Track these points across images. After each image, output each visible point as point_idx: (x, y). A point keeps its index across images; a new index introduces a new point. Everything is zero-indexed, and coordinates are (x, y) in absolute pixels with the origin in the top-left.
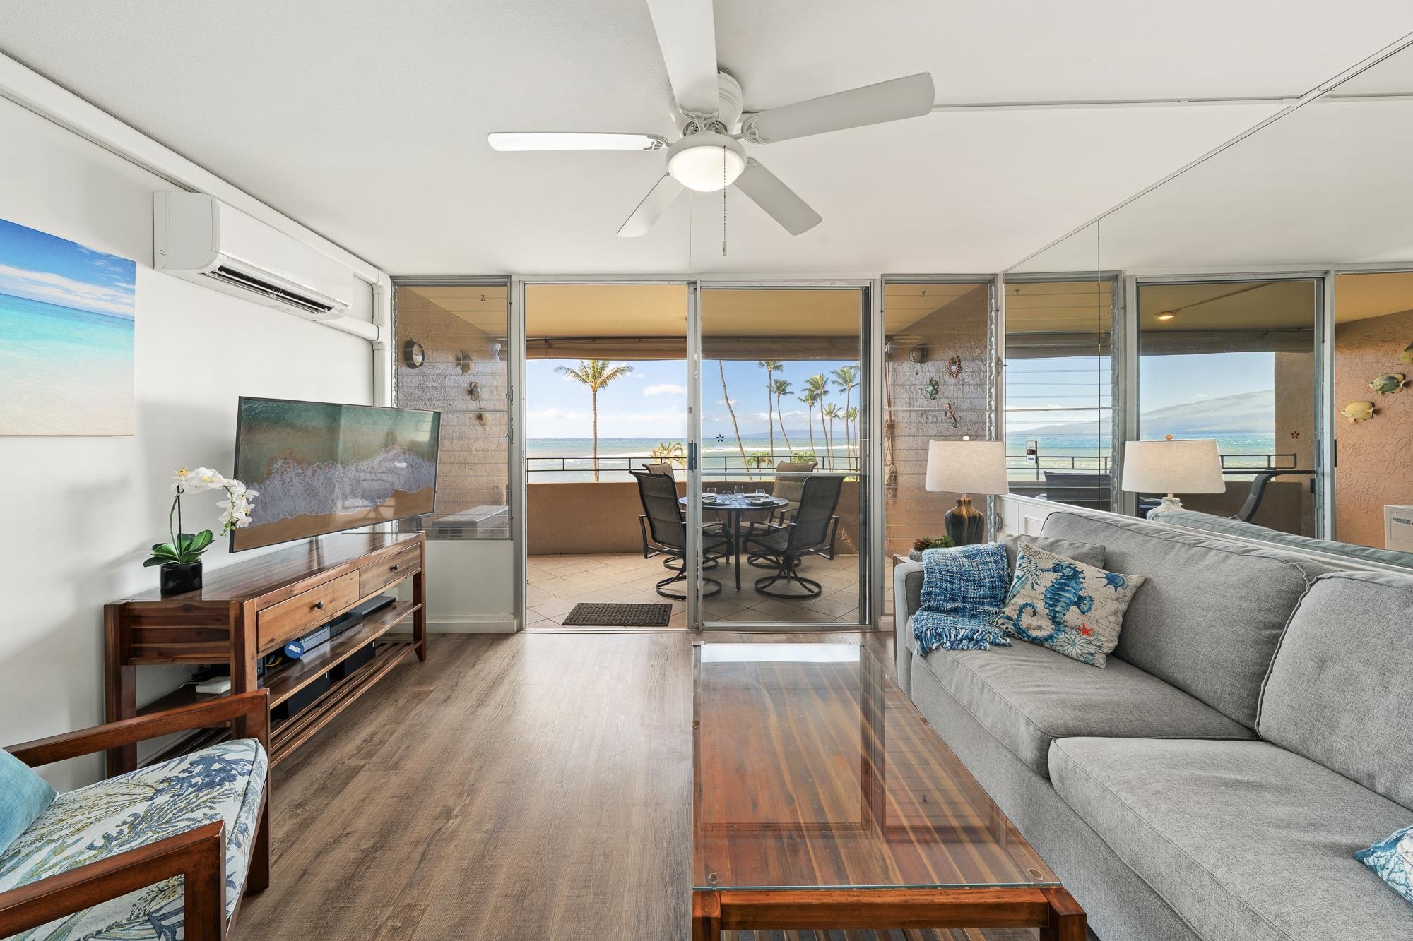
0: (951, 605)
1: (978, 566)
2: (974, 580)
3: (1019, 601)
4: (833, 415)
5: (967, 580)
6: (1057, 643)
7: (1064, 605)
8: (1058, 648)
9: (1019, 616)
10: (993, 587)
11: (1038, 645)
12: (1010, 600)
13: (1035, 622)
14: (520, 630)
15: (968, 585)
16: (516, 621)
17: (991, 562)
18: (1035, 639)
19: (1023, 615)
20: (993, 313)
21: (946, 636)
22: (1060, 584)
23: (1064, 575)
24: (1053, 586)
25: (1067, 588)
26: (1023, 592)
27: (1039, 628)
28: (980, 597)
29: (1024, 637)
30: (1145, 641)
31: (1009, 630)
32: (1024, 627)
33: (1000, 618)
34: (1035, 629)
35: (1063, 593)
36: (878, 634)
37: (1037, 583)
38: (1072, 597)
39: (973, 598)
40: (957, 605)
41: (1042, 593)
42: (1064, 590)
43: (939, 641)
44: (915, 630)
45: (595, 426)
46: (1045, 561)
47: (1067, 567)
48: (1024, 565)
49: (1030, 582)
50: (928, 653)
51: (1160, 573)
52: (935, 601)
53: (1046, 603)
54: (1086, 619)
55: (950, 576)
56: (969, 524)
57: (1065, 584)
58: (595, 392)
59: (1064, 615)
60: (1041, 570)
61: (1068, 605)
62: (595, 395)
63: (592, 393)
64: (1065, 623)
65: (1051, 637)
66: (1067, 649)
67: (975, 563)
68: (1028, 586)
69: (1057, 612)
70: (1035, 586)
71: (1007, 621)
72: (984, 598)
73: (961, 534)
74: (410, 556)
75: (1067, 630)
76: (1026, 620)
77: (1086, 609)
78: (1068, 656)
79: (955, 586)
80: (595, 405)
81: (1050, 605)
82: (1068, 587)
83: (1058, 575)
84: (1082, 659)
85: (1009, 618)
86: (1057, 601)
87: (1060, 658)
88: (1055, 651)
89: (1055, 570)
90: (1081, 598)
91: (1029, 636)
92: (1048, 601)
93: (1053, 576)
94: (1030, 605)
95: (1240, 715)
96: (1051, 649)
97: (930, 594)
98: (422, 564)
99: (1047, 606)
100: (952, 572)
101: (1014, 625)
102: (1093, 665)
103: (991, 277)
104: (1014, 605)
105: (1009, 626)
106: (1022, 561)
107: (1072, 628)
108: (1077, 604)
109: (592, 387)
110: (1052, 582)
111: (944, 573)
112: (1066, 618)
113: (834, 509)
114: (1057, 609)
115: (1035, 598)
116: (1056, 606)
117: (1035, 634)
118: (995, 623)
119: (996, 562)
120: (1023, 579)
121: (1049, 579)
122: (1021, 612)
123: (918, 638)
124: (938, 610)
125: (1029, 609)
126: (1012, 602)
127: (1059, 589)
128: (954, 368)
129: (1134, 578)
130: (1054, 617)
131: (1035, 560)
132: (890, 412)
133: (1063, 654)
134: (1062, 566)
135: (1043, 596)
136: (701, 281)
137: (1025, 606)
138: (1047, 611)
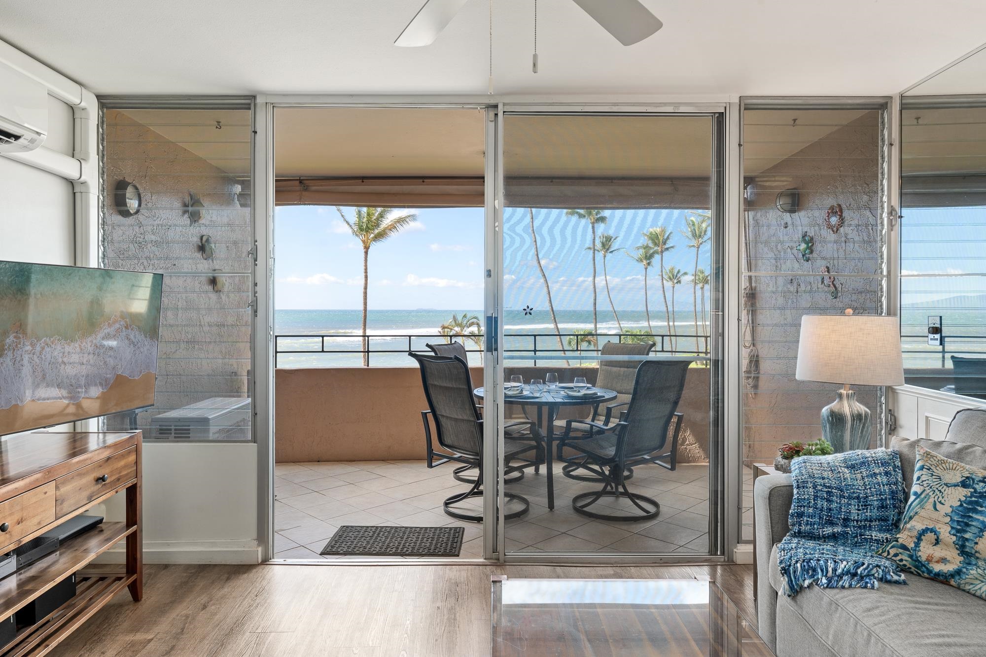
0: (828, 530)
1: (863, 479)
2: (858, 498)
3: (917, 525)
4: (675, 281)
5: (849, 498)
6: (967, 580)
7: (976, 531)
8: (967, 587)
9: (917, 544)
10: (882, 507)
11: (942, 582)
12: (906, 523)
13: (938, 552)
14: (265, 561)
15: (850, 504)
16: (260, 549)
17: (880, 474)
18: (938, 574)
19: (922, 544)
20: (886, 149)
21: (822, 571)
22: (970, 503)
23: (975, 491)
24: (961, 505)
25: (979, 508)
26: (922, 513)
27: (943, 560)
28: (866, 520)
29: (923, 572)
31: (904, 562)
32: (923, 559)
33: (892, 547)
34: (938, 562)
35: (974, 516)
36: (733, 568)
37: (940, 502)
39: (857, 521)
40: (835, 530)
41: (947, 515)
42: (976, 511)
43: (812, 576)
44: (781, 562)
45: (365, 293)
46: (952, 473)
47: (980, 481)
48: (924, 478)
49: (931, 500)
50: (797, 592)
52: (807, 524)
53: (952, 528)
55: (828, 492)
56: (852, 425)
57: (977, 503)
58: (367, 249)
59: (976, 543)
60: (946, 485)
61: (982, 531)
62: (366, 253)
63: (363, 251)
64: (977, 555)
65: (958, 572)
66: (980, 589)
67: (859, 476)
68: (929, 506)
69: (967, 540)
70: (939, 506)
71: (901, 551)
72: (871, 521)
73: (842, 436)
74: (122, 463)
75: (980, 563)
76: (926, 550)
78: (980, 598)
79: (834, 506)
80: (366, 266)
81: (958, 531)
82: (982, 507)
83: (967, 492)
85: (904, 547)
86: (967, 525)
87: (970, 600)
88: (964, 590)
89: (964, 484)
91: (930, 572)
92: (955, 525)
93: (962, 493)
94: (932, 531)
96: (958, 588)
97: (800, 515)
98: (137, 474)
99: (953, 532)
100: (829, 487)
101: (911, 556)
103: (882, 101)
104: (910, 530)
105: (905, 558)
106: (921, 472)
109: (364, 242)
110: (960, 500)
111: (819, 488)
112: (979, 547)
113: (676, 403)
114: (967, 536)
115: (938, 521)
116: (966, 532)
117: (937, 568)
118: (885, 554)
119: (887, 474)
120: (923, 496)
121: (955, 497)
122: (919, 539)
123: (786, 573)
124: (811, 536)
125: (931, 536)
126: (908, 526)
127: (969, 510)
128: (834, 220)
130: (963, 547)
131: (938, 471)
132: (750, 278)
133: (974, 595)
134: (973, 480)
135: (948, 519)
136: (504, 104)
137: (924, 532)
138: (954, 538)
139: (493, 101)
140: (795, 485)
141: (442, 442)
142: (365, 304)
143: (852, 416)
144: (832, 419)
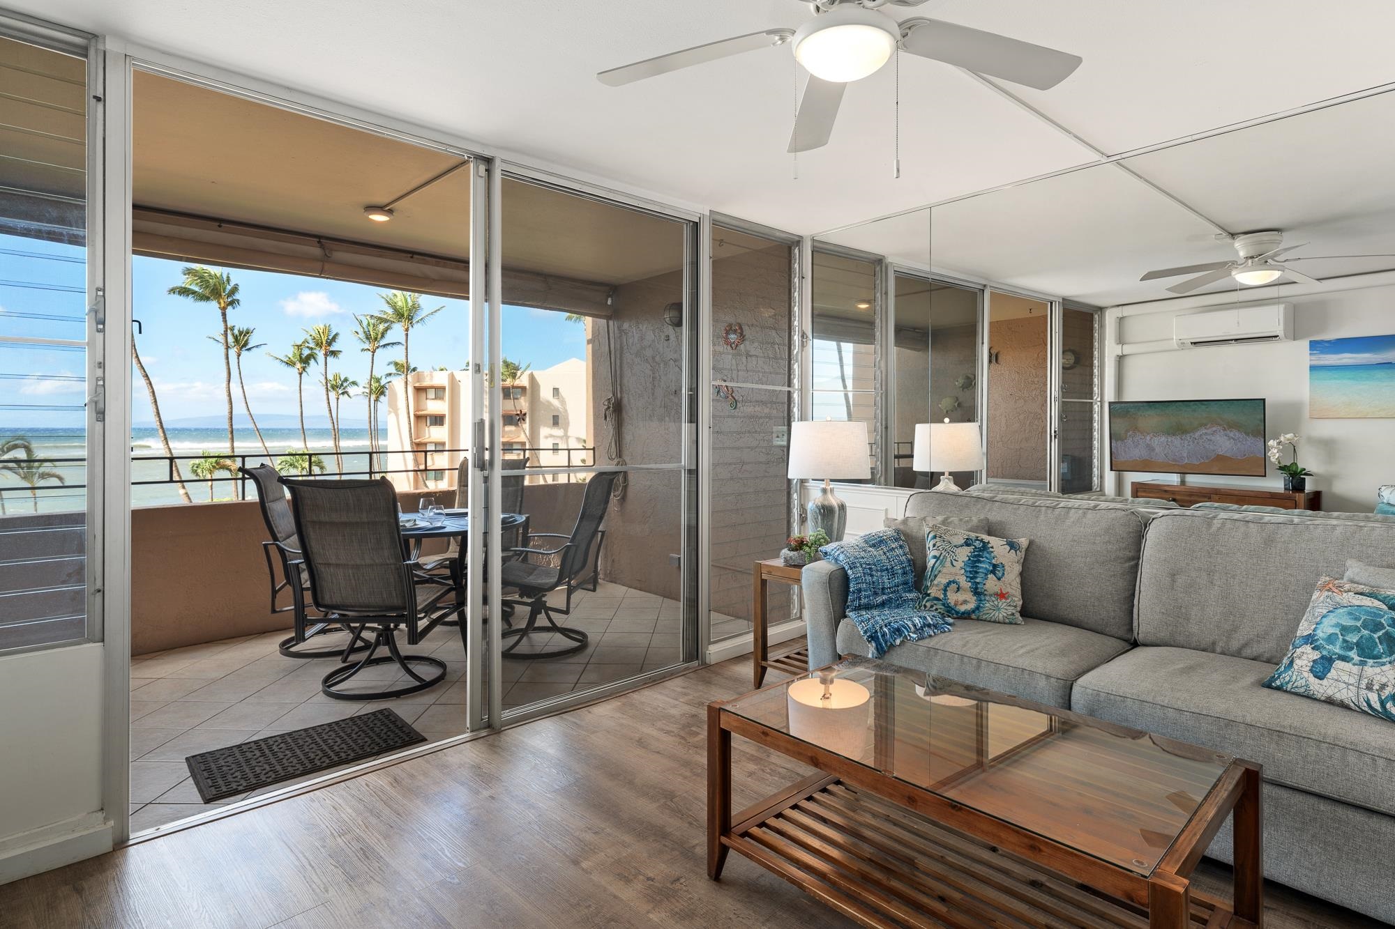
0: (880, 599)
1: (885, 553)
2: (887, 569)
3: (942, 580)
4: (340, 392)
5: (881, 571)
6: (985, 612)
7: (983, 575)
8: (984, 617)
9: (945, 595)
10: (904, 573)
11: (965, 619)
12: (932, 581)
13: (960, 597)
15: (883, 576)
17: (897, 548)
18: (963, 613)
19: (948, 594)
20: (796, 280)
21: (905, 628)
22: (975, 556)
23: (976, 548)
24: (969, 559)
26: (944, 570)
27: (965, 602)
28: (895, 586)
29: (953, 614)
30: (1042, 594)
31: (939, 610)
32: (952, 604)
33: (926, 602)
34: (961, 604)
35: (980, 565)
37: (955, 560)
38: (987, 566)
39: (890, 588)
40: (884, 598)
41: (962, 568)
42: (980, 562)
43: (901, 635)
44: (866, 632)
46: (956, 537)
47: (976, 540)
48: (938, 544)
49: (949, 559)
50: (885, 652)
51: (1039, 534)
52: (865, 598)
53: (967, 577)
54: (1002, 584)
55: (870, 569)
57: (979, 556)
59: (984, 584)
60: (955, 546)
61: (986, 574)
64: (986, 592)
65: (978, 608)
66: (994, 615)
67: (881, 552)
68: (948, 564)
69: (978, 583)
70: (955, 563)
71: (935, 602)
72: (898, 586)
75: (987, 598)
76: (952, 598)
77: (1000, 575)
78: (995, 622)
79: (875, 579)
81: (973, 578)
82: (983, 558)
83: (971, 549)
84: (1007, 621)
85: (937, 599)
86: (977, 572)
87: (989, 627)
88: (981, 620)
89: (967, 544)
90: (995, 566)
91: (957, 613)
92: (968, 574)
93: (967, 550)
94: (954, 582)
95: (1122, 632)
96: (978, 619)
97: (860, 591)
99: (968, 579)
100: (869, 564)
101: (944, 605)
102: (1015, 624)
103: (797, 239)
104: (937, 585)
105: (938, 607)
106: (935, 540)
107: (991, 595)
108: (993, 572)
110: (968, 556)
111: (864, 566)
112: (986, 587)
114: (978, 580)
115: (956, 574)
116: (976, 577)
117: (963, 608)
118: (923, 608)
119: (901, 547)
120: (941, 558)
121: (964, 554)
122: (945, 590)
123: (873, 639)
124: (868, 607)
125: (954, 586)
126: (935, 582)
127: (975, 562)
128: (733, 337)
129: (1024, 542)
130: (977, 588)
131: (947, 538)
133: (990, 621)
134: (971, 540)
135: (963, 571)
136: (503, 161)
137: (949, 583)
138: (970, 584)
139: (487, 153)
141: (317, 604)
143: (839, 506)
144: (824, 511)
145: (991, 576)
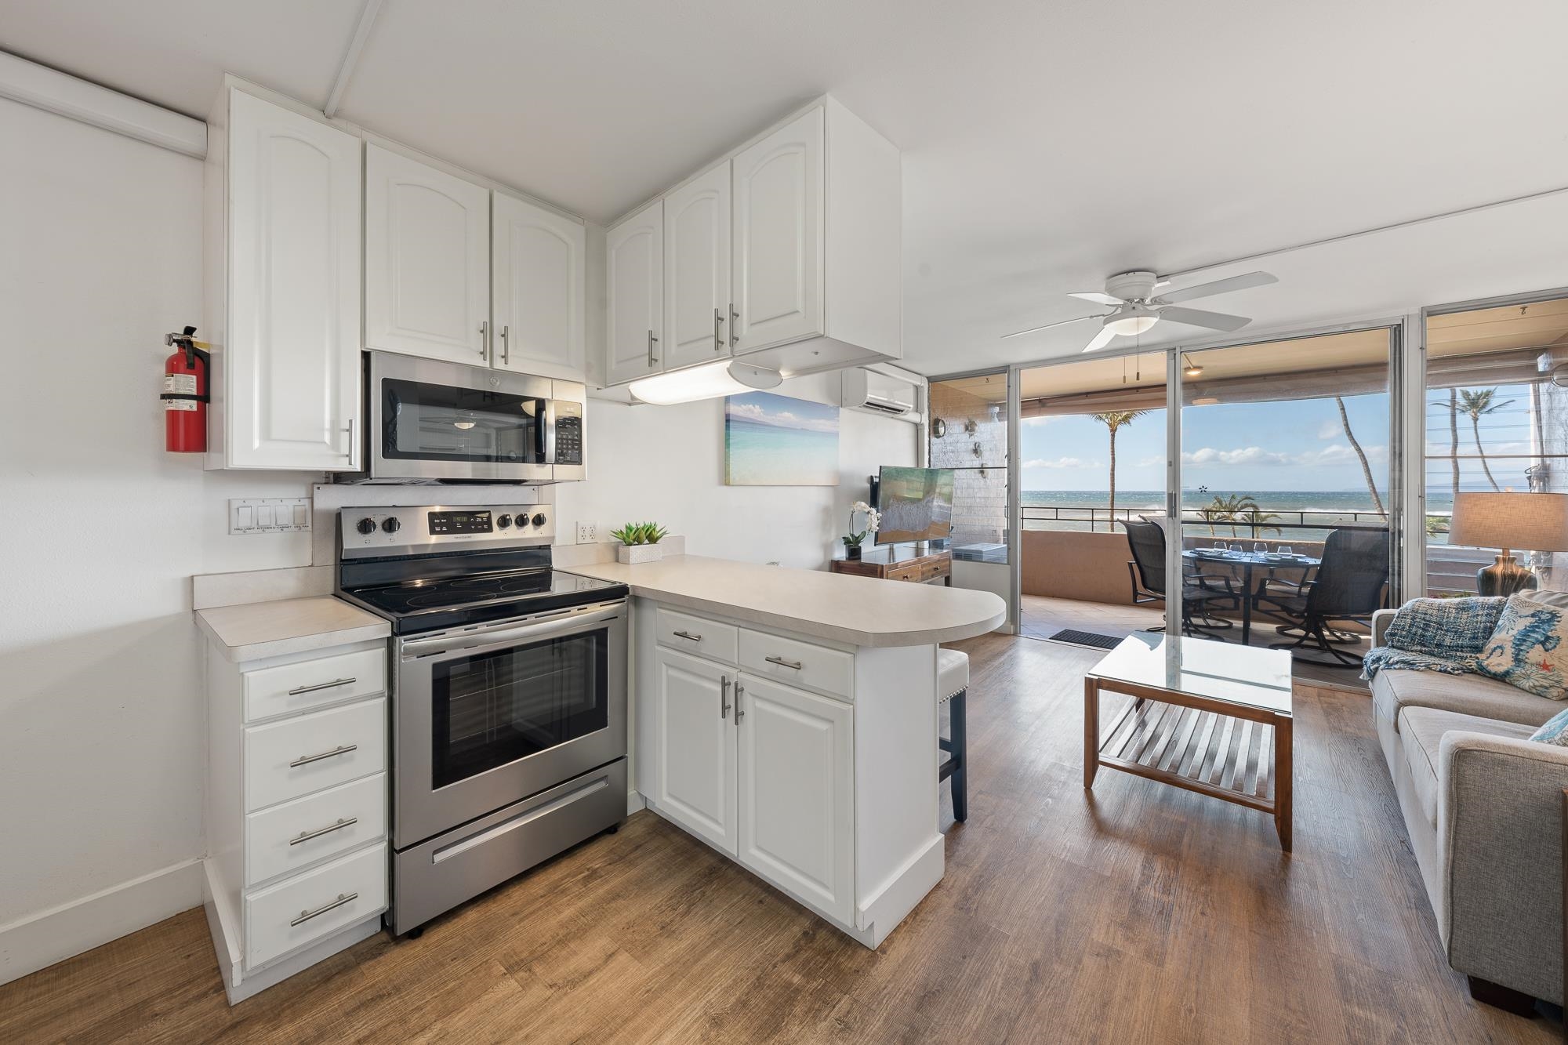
1: (1467, 617)
2: (1455, 631)
3: (1492, 644)
5: (1447, 631)
6: (1513, 677)
7: (1530, 644)
8: (1512, 681)
9: (1488, 657)
10: (1473, 637)
12: (1486, 645)
13: (1500, 660)
14: (1016, 634)
16: (1012, 627)
17: (1481, 614)
18: (1495, 674)
19: (1491, 656)
22: (1533, 627)
23: (1539, 619)
24: (1525, 629)
25: (1537, 630)
26: (1499, 636)
27: (1501, 665)
28: (1457, 646)
29: (1482, 672)
32: (1488, 665)
34: (1497, 666)
35: (1532, 635)
37: (1513, 628)
38: (1539, 637)
41: (1514, 636)
42: (1535, 632)
45: (1113, 475)
46: (1529, 608)
47: (1546, 613)
48: (1507, 614)
49: (1508, 628)
53: (1514, 644)
54: (1548, 656)
57: (1536, 627)
58: (1113, 431)
59: (1528, 653)
60: (1520, 617)
61: (1534, 644)
62: (1113, 436)
63: (1110, 434)
64: (1527, 660)
65: (1509, 672)
66: (1521, 682)
68: (1504, 632)
69: (1522, 650)
70: (1511, 631)
75: (1526, 666)
76: (1492, 660)
77: (1550, 647)
78: (1523, 689)
80: (1113, 448)
81: (1517, 645)
82: (1540, 629)
83: (1533, 620)
84: (1534, 691)
86: (1525, 641)
88: (1510, 684)
89: (1533, 616)
90: (1548, 638)
91: (1489, 673)
92: (1517, 642)
93: (1529, 621)
94: (1501, 647)
96: (1507, 683)
99: (1514, 646)
100: (1429, 621)
102: (1545, 697)
104: (1487, 649)
107: (1532, 665)
108: (1543, 643)
109: (1110, 425)
110: (1525, 626)
112: (1528, 655)
114: (1522, 648)
115: (1507, 641)
116: (1522, 645)
117: (1494, 670)
121: (1524, 624)
122: (1490, 654)
125: (1499, 651)
127: (1529, 631)
130: (1518, 655)
131: (1517, 608)
133: (1516, 687)
134: (1541, 612)
135: (1514, 638)
137: (1496, 649)
138: (1513, 650)
140: (1397, 615)
142: (1113, 485)
145: (1539, 647)
